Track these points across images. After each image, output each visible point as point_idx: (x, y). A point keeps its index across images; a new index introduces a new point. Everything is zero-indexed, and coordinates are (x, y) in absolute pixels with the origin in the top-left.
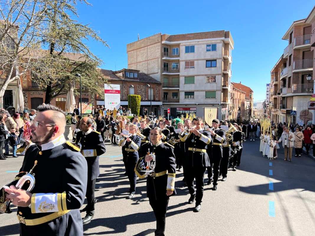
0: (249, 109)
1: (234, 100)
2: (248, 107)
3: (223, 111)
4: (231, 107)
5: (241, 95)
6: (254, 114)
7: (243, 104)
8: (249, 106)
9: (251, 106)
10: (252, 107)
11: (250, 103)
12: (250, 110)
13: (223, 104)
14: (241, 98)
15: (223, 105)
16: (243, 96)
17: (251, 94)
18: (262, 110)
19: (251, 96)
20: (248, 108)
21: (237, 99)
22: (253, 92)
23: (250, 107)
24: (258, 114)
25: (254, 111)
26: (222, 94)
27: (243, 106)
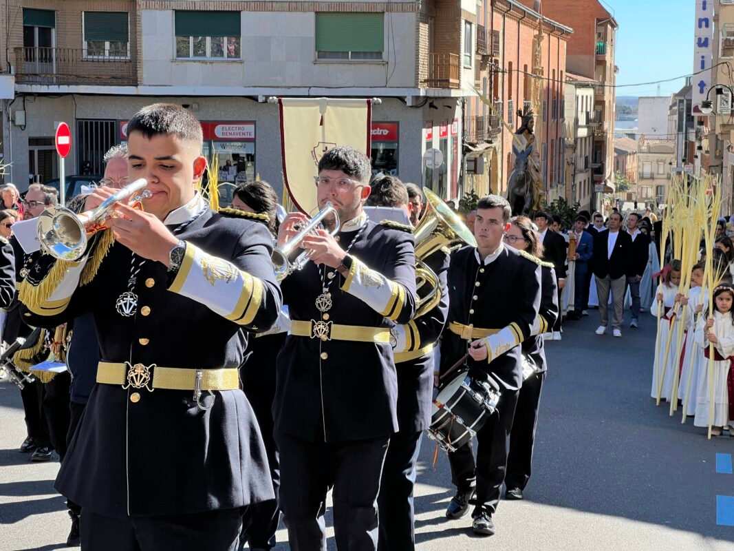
0: (591, 134)
1: (497, 71)
2: (582, 121)
3: (429, 145)
4: (479, 122)
5: (544, 44)
6: (624, 172)
7: (555, 105)
8: (592, 116)
9: (600, 117)
10: (606, 126)
11: (595, 95)
12: (598, 145)
13: (426, 98)
14: (544, 64)
15: (431, 105)
16: (555, 53)
17: (603, 37)
18: (671, 145)
19: (601, 51)
20: (583, 132)
21: (514, 67)
22: (613, 26)
23: (595, 125)
24: (647, 170)
25: (621, 154)
26: (424, 29)
27: (555, 116)
